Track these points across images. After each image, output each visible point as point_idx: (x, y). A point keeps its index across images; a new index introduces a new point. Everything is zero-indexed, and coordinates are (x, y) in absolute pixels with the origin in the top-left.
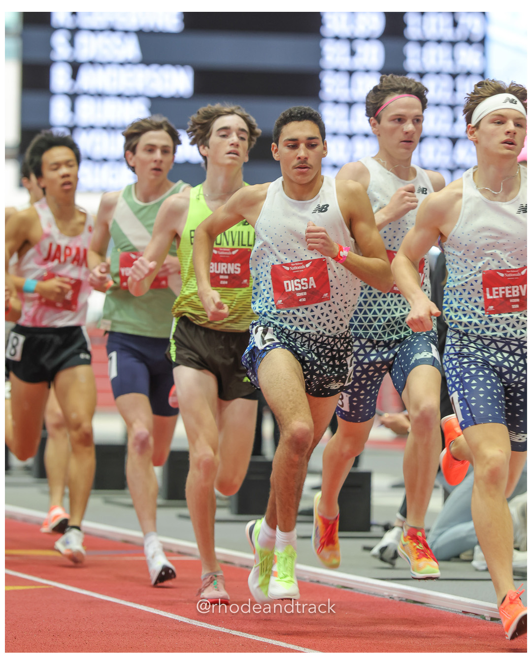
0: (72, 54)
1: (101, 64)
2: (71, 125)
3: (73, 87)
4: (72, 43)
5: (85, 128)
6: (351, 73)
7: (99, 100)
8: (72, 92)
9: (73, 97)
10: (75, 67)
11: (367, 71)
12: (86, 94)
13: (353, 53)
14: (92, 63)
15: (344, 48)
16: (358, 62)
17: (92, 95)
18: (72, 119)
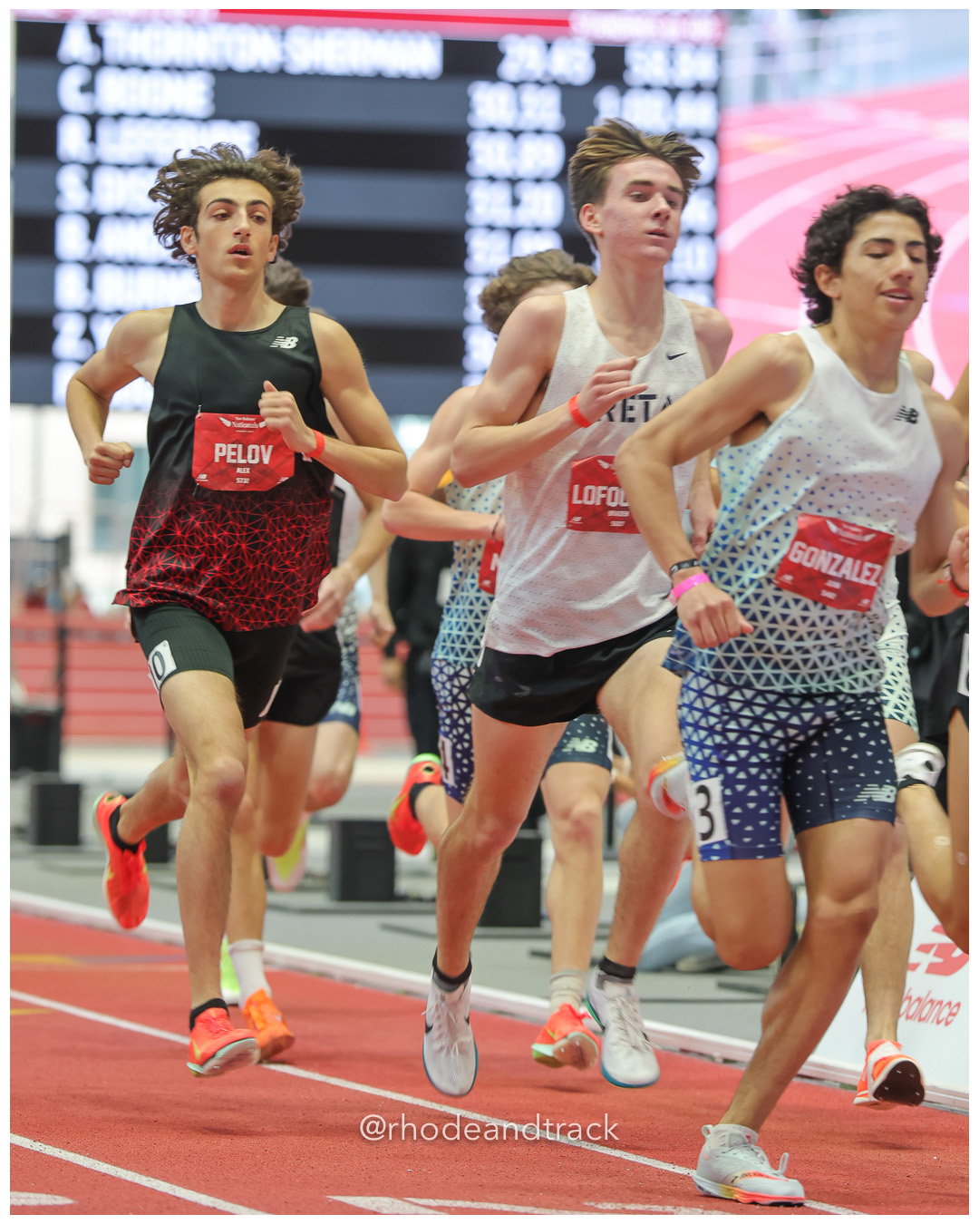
0: (89, 202)
1: (132, 216)
2: (88, 309)
3: (90, 251)
4: (89, 184)
5: (108, 314)
6: (513, 232)
7: (131, 271)
8: (88, 259)
9: (90, 266)
10: (94, 221)
11: (538, 229)
12: (109, 262)
13: (516, 202)
14: (118, 215)
15: (502, 193)
16: (524, 216)
17: (119, 264)
18: (90, 300)
